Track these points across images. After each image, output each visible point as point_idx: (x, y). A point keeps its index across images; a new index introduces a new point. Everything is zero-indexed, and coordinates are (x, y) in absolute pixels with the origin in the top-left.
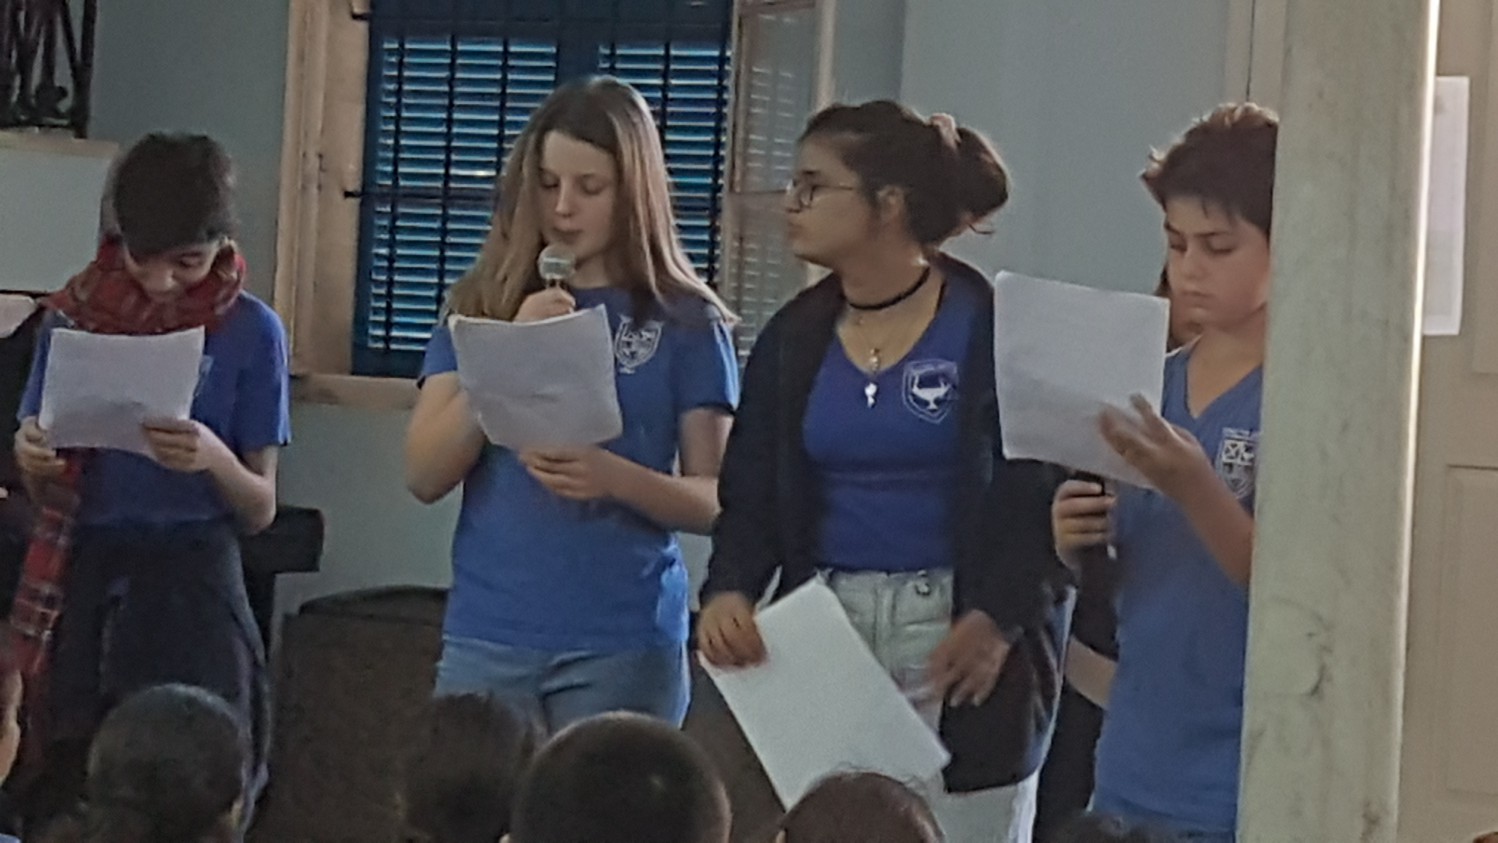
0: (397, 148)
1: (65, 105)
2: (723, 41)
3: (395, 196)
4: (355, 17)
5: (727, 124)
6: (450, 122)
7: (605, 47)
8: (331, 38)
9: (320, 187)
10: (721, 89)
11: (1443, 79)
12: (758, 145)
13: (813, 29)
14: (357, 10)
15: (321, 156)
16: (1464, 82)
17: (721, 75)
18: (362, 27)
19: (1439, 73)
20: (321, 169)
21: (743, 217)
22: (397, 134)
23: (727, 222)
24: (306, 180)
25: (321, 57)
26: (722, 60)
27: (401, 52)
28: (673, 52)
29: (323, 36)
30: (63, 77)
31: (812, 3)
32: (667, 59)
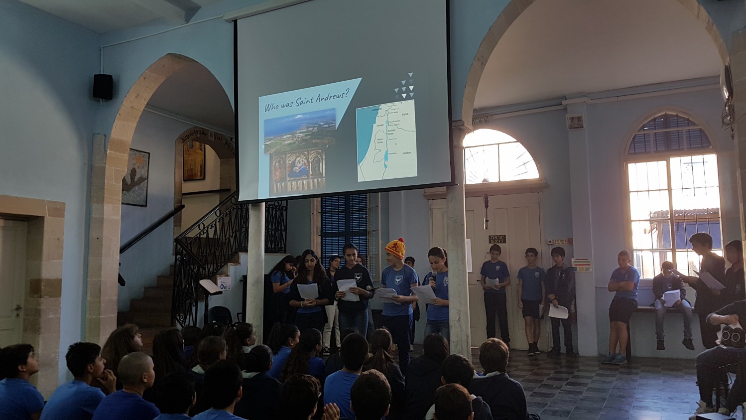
1: (283, 249)
2: (366, 236)
3: (325, 258)
5: (367, 246)
6: (332, 248)
7: (351, 237)
12: (371, 248)
13: (378, 233)
14: (320, 235)
16: (470, 239)
17: (366, 240)
18: (320, 237)
19: (467, 238)
21: (370, 258)
22: (325, 250)
23: (368, 258)
25: (315, 242)
26: (366, 238)
27: (325, 239)
29: (315, 238)
30: (283, 246)
31: (378, 230)
32: (359, 238)
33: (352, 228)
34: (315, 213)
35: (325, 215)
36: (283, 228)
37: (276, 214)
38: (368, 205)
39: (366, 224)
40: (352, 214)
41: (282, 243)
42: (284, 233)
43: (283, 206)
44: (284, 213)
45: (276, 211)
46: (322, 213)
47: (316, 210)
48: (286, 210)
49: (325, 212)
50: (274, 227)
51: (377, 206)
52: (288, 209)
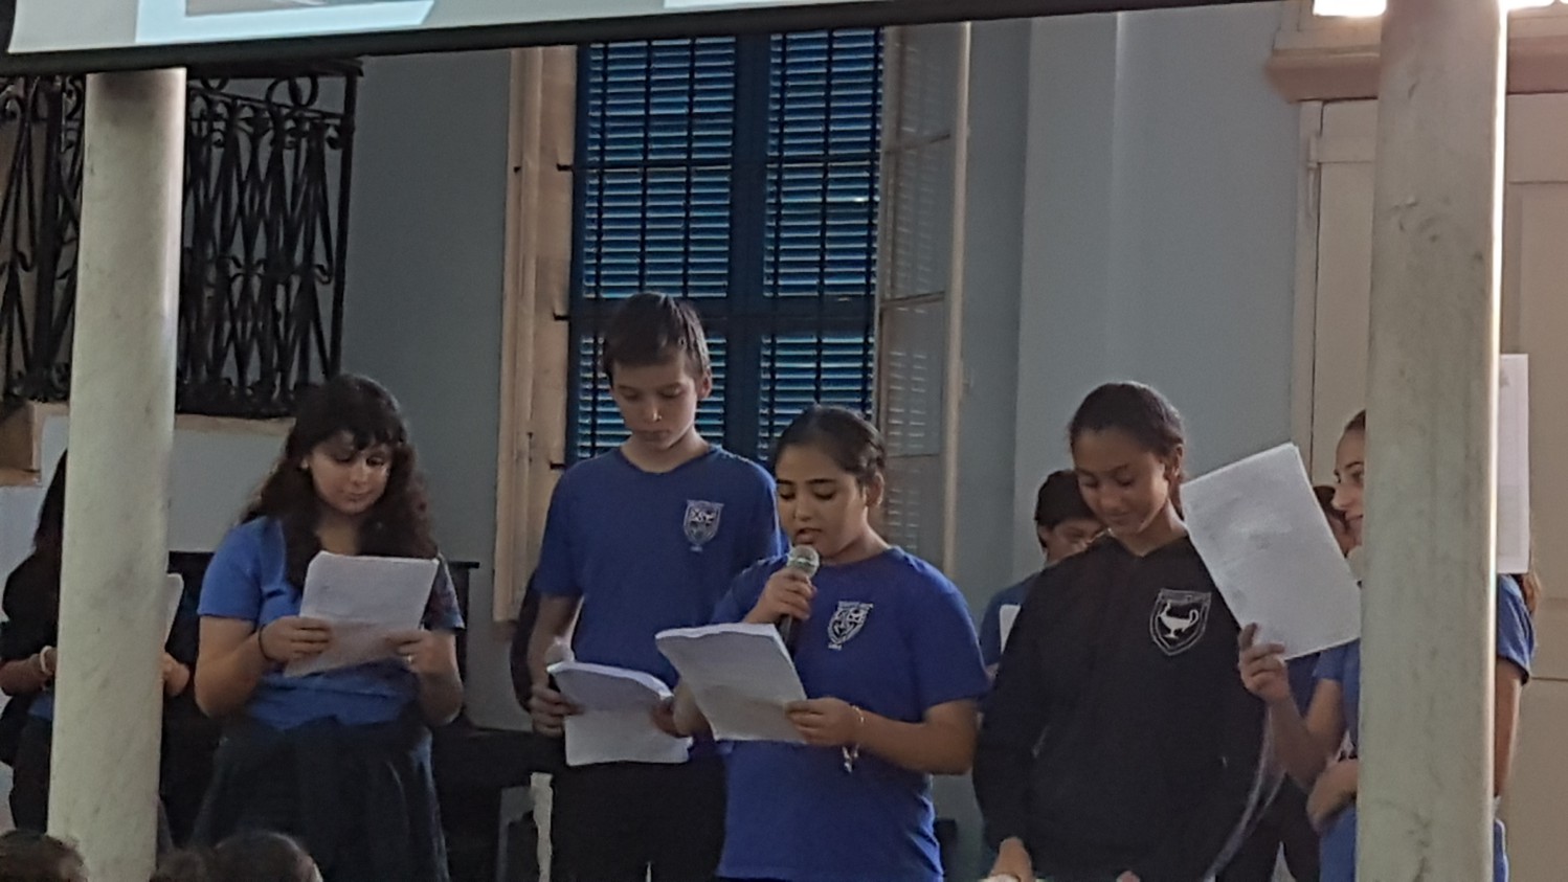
0: (594, 426)
2: (867, 333)
4: (558, 318)
5: (872, 399)
7: (767, 339)
8: (536, 335)
9: (530, 460)
10: (865, 370)
11: (1505, 356)
12: (897, 415)
13: (945, 317)
14: (560, 312)
15: (530, 435)
16: (1523, 358)
17: (866, 358)
18: (564, 324)
19: (1502, 351)
20: (531, 446)
22: (594, 415)
24: (520, 455)
25: (529, 355)
26: (866, 346)
28: (825, 341)
29: (531, 332)
30: (316, 374)
31: (941, 296)
32: (819, 346)
33: (776, 276)
34: (533, 165)
35: (601, 187)
36: (320, 258)
37: (276, 160)
38: (886, 126)
39: (870, 251)
40: (779, 183)
41: (314, 354)
42: (325, 293)
43: (325, 115)
44: (332, 157)
45: (277, 143)
46: (578, 169)
47: (543, 149)
48: (344, 141)
49: (602, 165)
50: (260, 250)
51: (947, 136)
52: (356, 135)
